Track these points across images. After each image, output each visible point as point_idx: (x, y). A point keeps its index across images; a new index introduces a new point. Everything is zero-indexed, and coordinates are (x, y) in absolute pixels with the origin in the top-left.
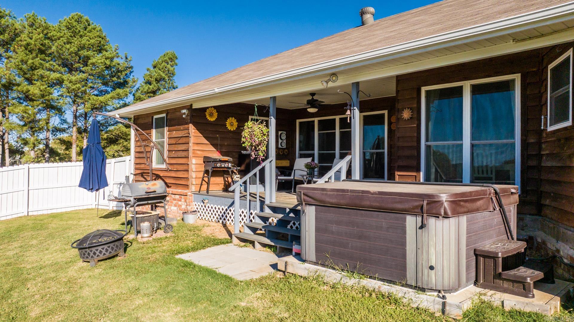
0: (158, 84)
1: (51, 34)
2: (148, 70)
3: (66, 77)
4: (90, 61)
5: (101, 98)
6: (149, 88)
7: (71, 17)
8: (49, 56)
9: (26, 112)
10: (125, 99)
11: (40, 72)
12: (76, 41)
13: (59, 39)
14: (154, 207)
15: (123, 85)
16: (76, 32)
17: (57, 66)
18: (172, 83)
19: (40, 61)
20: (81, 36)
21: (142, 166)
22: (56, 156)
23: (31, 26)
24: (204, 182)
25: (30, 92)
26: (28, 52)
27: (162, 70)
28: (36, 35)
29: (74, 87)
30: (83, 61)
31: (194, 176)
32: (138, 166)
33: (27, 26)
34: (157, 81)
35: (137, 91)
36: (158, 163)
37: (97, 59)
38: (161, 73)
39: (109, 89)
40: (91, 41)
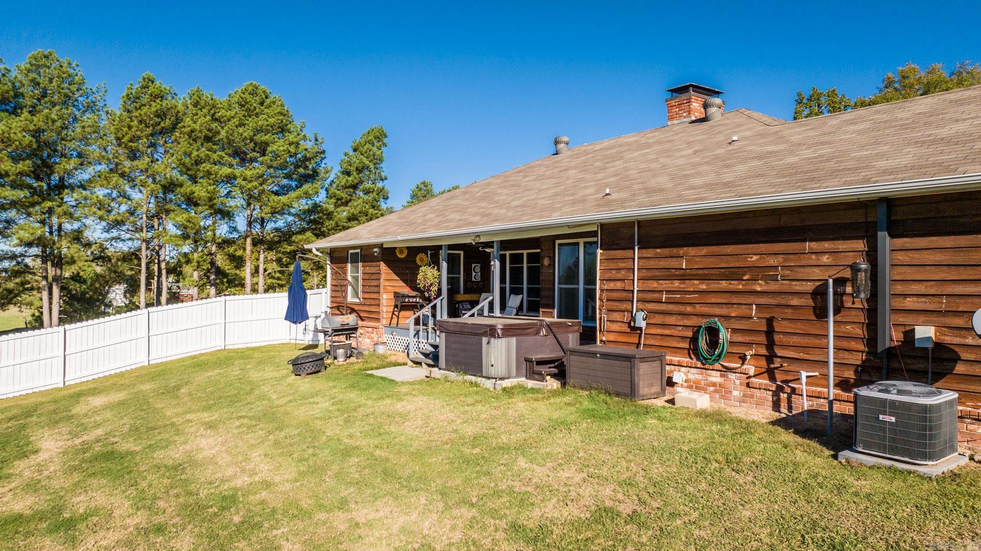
0: (361, 175)
1: (220, 114)
2: (346, 154)
3: (238, 171)
4: (270, 149)
5: (284, 199)
6: (347, 181)
7: (243, 88)
8: (217, 144)
9: (190, 222)
10: (315, 198)
11: (206, 166)
12: (251, 123)
13: (229, 120)
14: (348, 337)
15: (312, 176)
16: (250, 110)
17: (227, 158)
18: (380, 173)
19: (207, 152)
20: (257, 115)
21: (338, 299)
22: (224, 278)
23: (196, 104)
24: (394, 316)
25: (196, 194)
26: (191, 142)
27: (366, 155)
28: (203, 118)
29: (249, 186)
30: (260, 148)
31: (385, 311)
32: (334, 299)
33: (190, 106)
34: (359, 171)
35: (331, 185)
36: (353, 297)
37: (279, 145)
38: (365, 160)
39: (294, 184)
40: (270, 120)
